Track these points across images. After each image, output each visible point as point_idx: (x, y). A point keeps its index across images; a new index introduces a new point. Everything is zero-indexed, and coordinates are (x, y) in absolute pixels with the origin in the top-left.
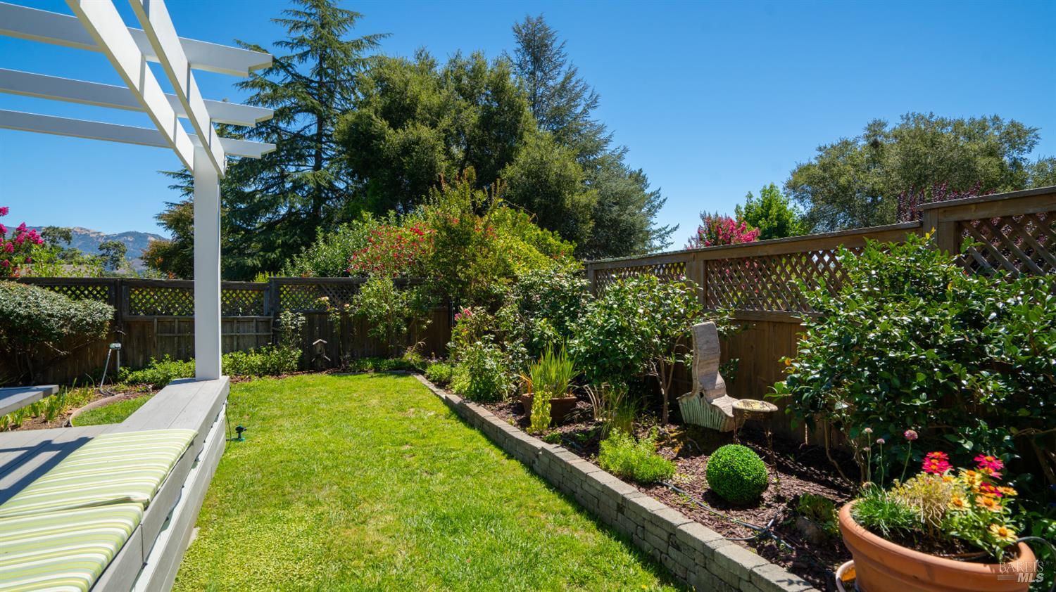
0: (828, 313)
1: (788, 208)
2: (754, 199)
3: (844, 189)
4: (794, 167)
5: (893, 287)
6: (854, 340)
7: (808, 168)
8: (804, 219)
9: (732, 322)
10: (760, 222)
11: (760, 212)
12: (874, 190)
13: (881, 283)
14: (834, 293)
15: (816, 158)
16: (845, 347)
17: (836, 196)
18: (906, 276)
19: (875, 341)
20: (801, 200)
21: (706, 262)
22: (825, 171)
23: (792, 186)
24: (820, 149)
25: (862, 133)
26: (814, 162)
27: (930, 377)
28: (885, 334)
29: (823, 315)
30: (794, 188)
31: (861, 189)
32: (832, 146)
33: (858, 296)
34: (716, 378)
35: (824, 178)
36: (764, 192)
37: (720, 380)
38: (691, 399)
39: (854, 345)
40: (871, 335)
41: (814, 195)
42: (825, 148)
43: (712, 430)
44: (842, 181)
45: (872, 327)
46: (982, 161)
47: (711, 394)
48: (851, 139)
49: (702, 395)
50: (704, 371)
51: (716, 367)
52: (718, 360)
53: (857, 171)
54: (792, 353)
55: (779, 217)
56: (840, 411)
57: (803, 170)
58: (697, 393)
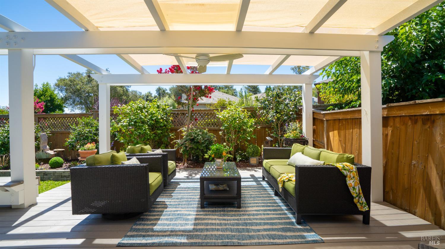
0: (75, 129)
1: (55, 93)
2: (38, 87)
3: (78, 90)
4: (58, 78)
5: (87, 125)
6: (80, 133)
7: (64, 80)
8: (62, 98)
9: (50, 133)
10: (42, 97)
11: (41, 93)
12: (88, 92)
13: (85, 124)
14: (77, 126)
15: (68, 76)
16: (79, 134)
17: (75, 92)
18: (89, 123)
19: (83, 133)
20: (62, 91)
21: (39, 118)
22: (71, 82)
23: (57, 85)
24: (69, 73)
25: (85, 71)
26: (67, 78)
27: (91, 138)
28: (85, 132)
29: (74, 130)
30: (58, 86)
31: (84, 91)
32: (74, 74)
33: (81, 127)
34: (47, 147)
35: (71, 85)
36: (44, 85)
37: (48, 147)
38: (39, 153)
39: (80, 134)
40: (83, 132)
41: (66, 90)
42: (71, 73)
43: (46, 159)
44: (78, 87)
45: (83, 131)
46: (119, 89)
47: (46, 150)
48: (81, 73)
49: (43, 151)
50: (43, 145)
51: (47, 144)
52: (47, 142)
53: (83, 84)
54: (68, 137)
55: (50, 96)
56: (78, 148)
57: (62, 80)
58: (41, 151)
